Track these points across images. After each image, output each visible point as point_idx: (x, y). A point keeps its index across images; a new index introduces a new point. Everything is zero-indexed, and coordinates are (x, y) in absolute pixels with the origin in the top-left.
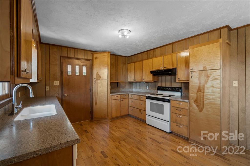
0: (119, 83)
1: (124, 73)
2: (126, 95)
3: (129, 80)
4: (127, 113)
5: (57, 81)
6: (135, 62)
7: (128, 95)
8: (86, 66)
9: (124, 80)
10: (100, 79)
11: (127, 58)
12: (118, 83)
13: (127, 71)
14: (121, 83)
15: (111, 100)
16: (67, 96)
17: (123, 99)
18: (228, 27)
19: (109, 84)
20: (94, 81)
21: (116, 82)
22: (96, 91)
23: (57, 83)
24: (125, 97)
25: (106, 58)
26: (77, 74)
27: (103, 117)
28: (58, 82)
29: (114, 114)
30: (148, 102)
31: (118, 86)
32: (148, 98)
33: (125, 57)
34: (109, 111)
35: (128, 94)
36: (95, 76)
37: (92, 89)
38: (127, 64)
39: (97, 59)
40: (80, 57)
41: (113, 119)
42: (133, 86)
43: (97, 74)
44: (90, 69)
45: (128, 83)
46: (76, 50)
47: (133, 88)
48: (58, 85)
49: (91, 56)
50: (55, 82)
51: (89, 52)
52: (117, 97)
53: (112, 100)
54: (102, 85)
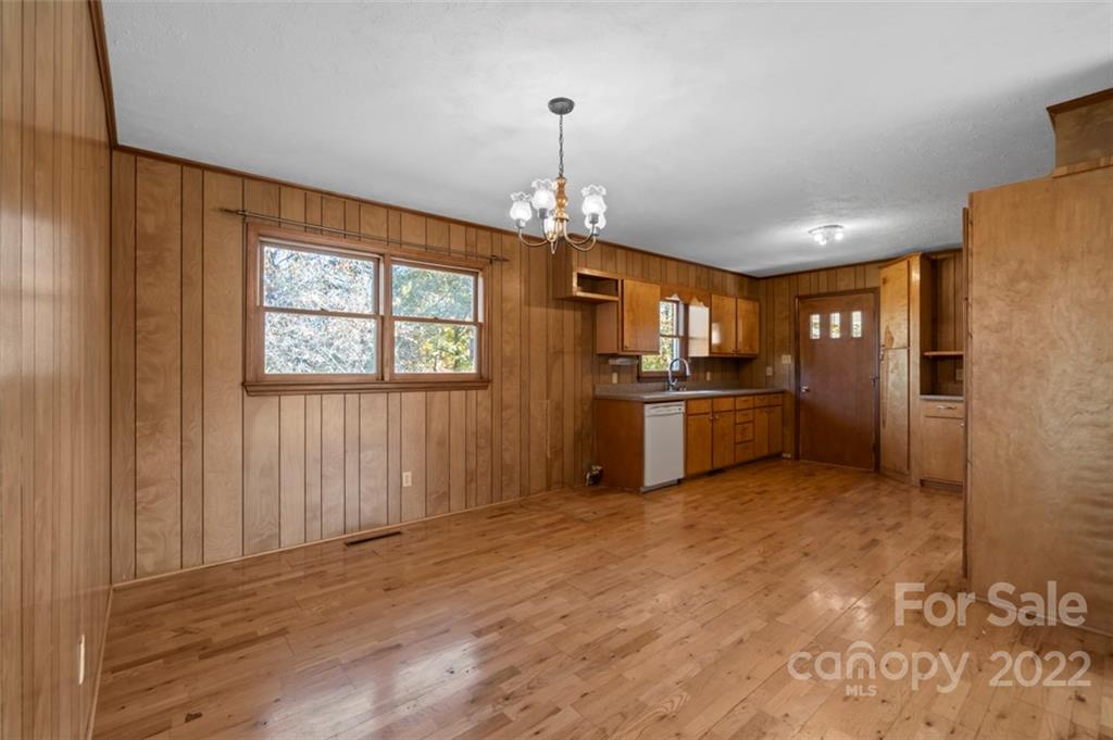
5: (787, 354)
8: (860, 309)
10: (893, 346)
15: (923, 416)
16: (809, 390)
20: (882, 353)
22: (885, 384)
23: (787, 360)
25: (906, 277)
27: (897, 469)
29: (936, 469)
34: (912, 450)
36: (883, 338)
37: (879, 378)
39: (886, 286)
40: (844, 287)
43: (888, 331)
44: (874, 317)
48: (789, 364)
50: (783, 357)
51: (872, 265)
52: (952, 408)
53: (928, 417)
54: (896, 366)
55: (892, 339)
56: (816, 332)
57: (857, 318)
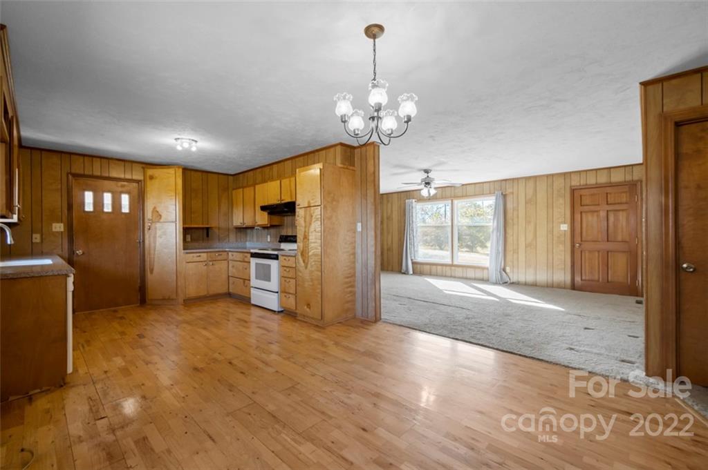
0: (210, 230)
1: (224, 208)
2: (221, 253)
3: (234, 224)
4: (224, 290)
5: (58, 222)
6: (243, 187)
7: (226, 253)
8: (128, 192)
9: (223, 225)
10: (161, 221)
11: (231, 178)
12: (208, 229)
13: (231, 205)
14: (217, 231)
15: (184, 263)
16: (83, 253)
17: (214, 262)
18: (342, 144)
19: (179, 231)
20: (147, 225)
21: (203, 228)
22: (152, 245)
23: (59, 227)
24: (219, 258)
25: (174, 179)
26: (108, 208)
27: (167, 298)
28: (62, 225)
29: (192, 291)
30: (254, 261)
31: (208, 236)
32: (254, 255)
33: (226, 176)
34: (179, 284)
35: (226, 251)
36: (149, 215)
37: (144, 241)
38: (230, 189)
39: (153, 181)
40: (114, 174)
41: (191, 302)
42: (246, 237)
43: (155, 211)
44: (139, 200)
45: (235, 230)
46: (105, 160)
47: (246, 241)
48: (62, 232)
49: (142, 174)
50: (54, 225)
51: (136, 164)
52: (200, 256)
53: (188, 262)
54: (165, 233)
55: (160, 216)
56: (89, 207)
57: (125, 200)
